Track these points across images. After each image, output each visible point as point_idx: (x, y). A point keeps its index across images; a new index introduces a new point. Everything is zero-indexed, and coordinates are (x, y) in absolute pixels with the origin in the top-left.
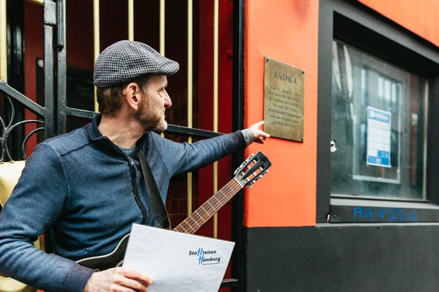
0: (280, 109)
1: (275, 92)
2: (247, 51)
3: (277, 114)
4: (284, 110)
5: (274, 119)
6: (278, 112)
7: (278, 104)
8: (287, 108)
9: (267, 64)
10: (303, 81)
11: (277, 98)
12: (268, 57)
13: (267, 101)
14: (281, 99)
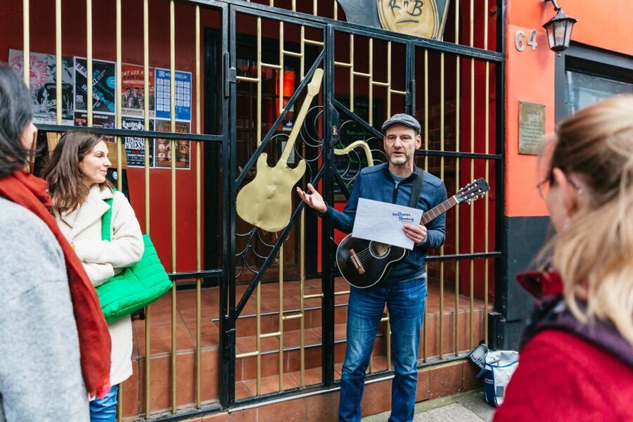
0: (529, 135)
1: (526, 123)
2: (507, 98)
3: (526, 138)
4: (532, 135)
5: (526, 142)
6: (528, 136)
7: (528, 131)
8: (533, 133)
9: (521, 105)
10: (544, 112)
11: (527, 127)
12: (522, 101)
13: (521, 130)
14: (530, 127)
